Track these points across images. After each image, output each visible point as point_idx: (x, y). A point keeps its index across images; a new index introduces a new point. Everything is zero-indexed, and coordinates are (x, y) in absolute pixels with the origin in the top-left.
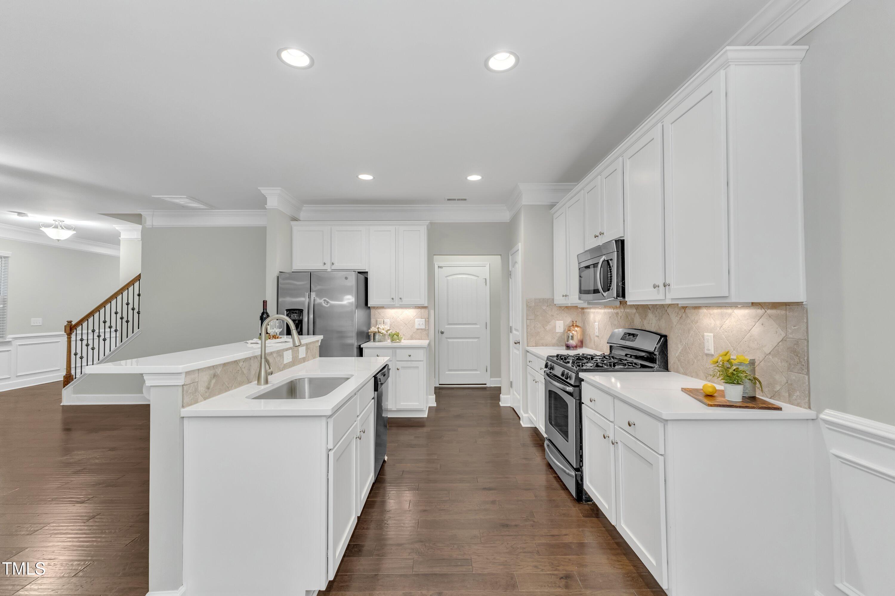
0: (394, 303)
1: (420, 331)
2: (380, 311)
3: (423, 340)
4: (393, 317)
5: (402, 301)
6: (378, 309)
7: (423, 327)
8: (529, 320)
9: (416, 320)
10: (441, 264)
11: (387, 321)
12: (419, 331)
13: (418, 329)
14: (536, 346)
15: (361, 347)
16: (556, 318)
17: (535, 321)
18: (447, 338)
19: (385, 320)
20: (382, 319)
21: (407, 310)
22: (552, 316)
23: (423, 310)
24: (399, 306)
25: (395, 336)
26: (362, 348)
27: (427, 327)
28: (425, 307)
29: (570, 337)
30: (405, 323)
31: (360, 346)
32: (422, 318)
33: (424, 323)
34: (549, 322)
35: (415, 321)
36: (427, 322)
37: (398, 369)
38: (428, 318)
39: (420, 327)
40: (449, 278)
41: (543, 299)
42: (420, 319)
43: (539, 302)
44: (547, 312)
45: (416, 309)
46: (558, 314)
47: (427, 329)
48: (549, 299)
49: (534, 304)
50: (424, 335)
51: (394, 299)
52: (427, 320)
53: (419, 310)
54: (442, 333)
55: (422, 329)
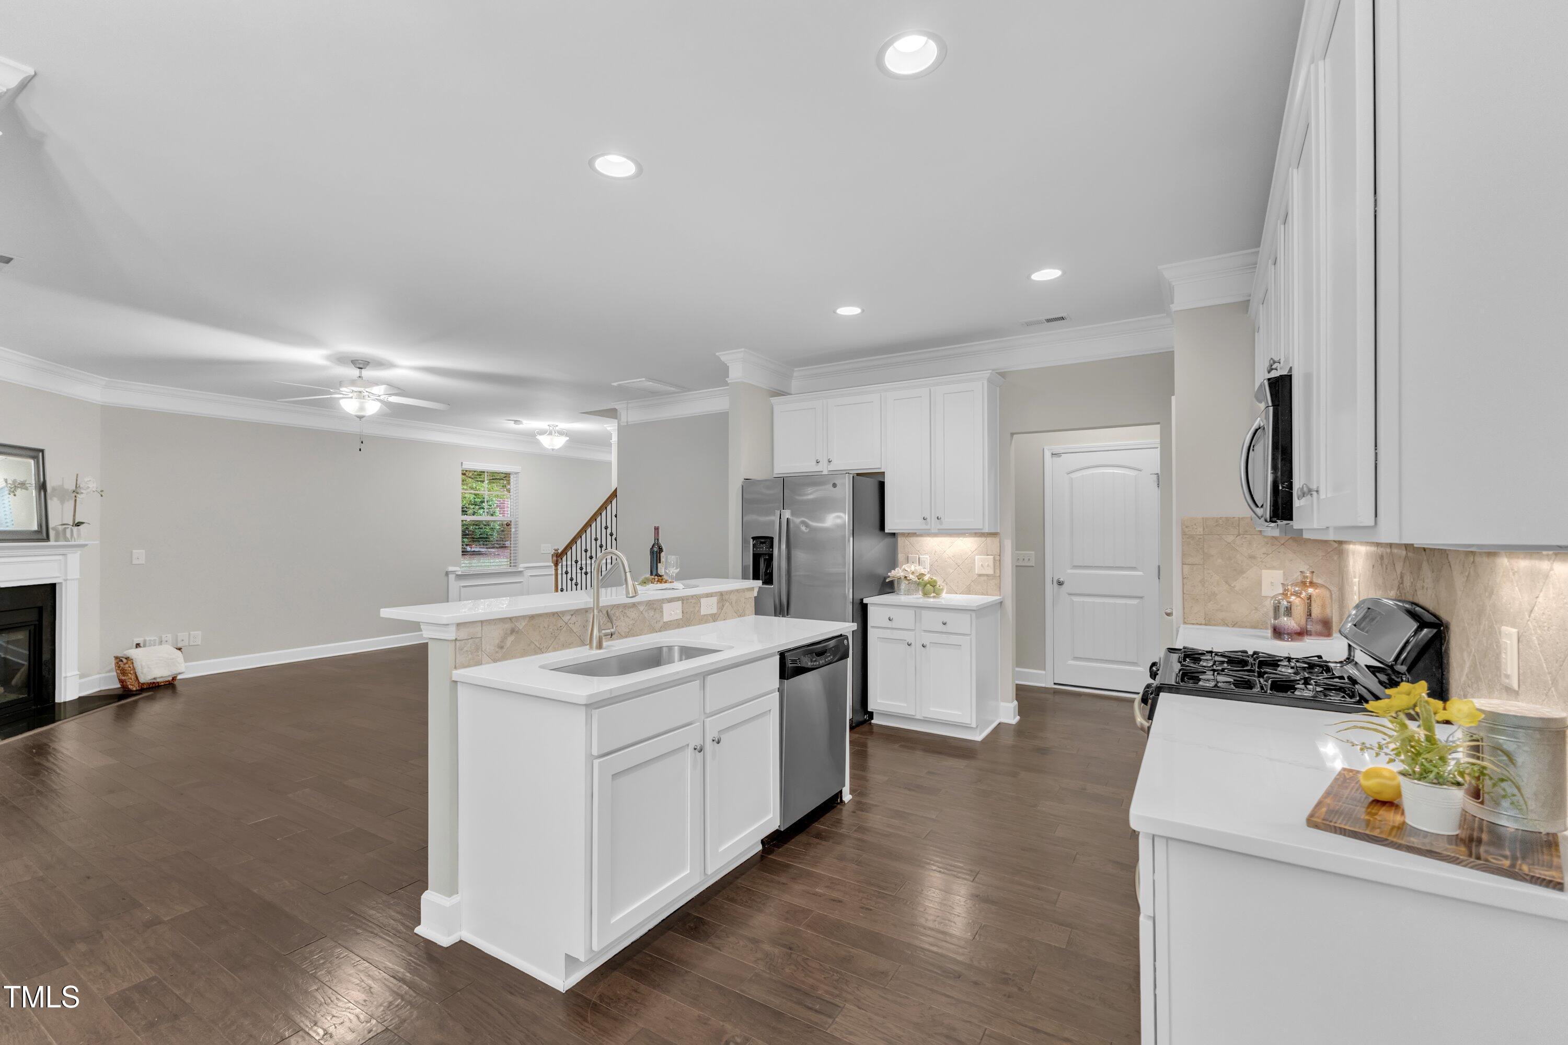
0: (928, 527)
1: (985, 578)
2: (913, 539)
3: (989, 595)
4: (936, 552)
5: (941, 524)
6: (910, 537)
7: (991, 572)
8: (1189, 566)
9: (977, 557)
10: (1057, 449)
11: (926, 558)
12: (983, 578)
13: (980, 575)
14: (1206, 625)
15: (865, 601)
16: (1262, 562)
17: (1204, 569)
18: (1070, 594)
19: (921, 556)
20: (917, 554)
21: (961, 538)
22: (1252, 557)
23: (989, 540)
24: (937, 531)
25: (928, 585)
26: (867, 604)
27: (998, 571)
28: (994, 534)
29: (1282, 610)
30: (957, 564)
31: (862, 600)
32: (988, 555)
33: (991, 564)
34: (1242, 572)
35: (975, 560)
36: (998, 562)
37: (923, 646)
38: (1000, 555)
39: (984, 572)
40: (1074, 475)
41: (1226, 518)
42: (985, 555)
43: (1216, 525)
44: (1237, 548)
45: (978, 537)
46: (1268, 554)
47: (998, 575)
48: (1242, 518)
49: (1201, 529)
50: (992, 587)
51: (929, 520)
52: (998, 558)
53: (983, 539)
54: (1060, 583)
55: (987, 575)
